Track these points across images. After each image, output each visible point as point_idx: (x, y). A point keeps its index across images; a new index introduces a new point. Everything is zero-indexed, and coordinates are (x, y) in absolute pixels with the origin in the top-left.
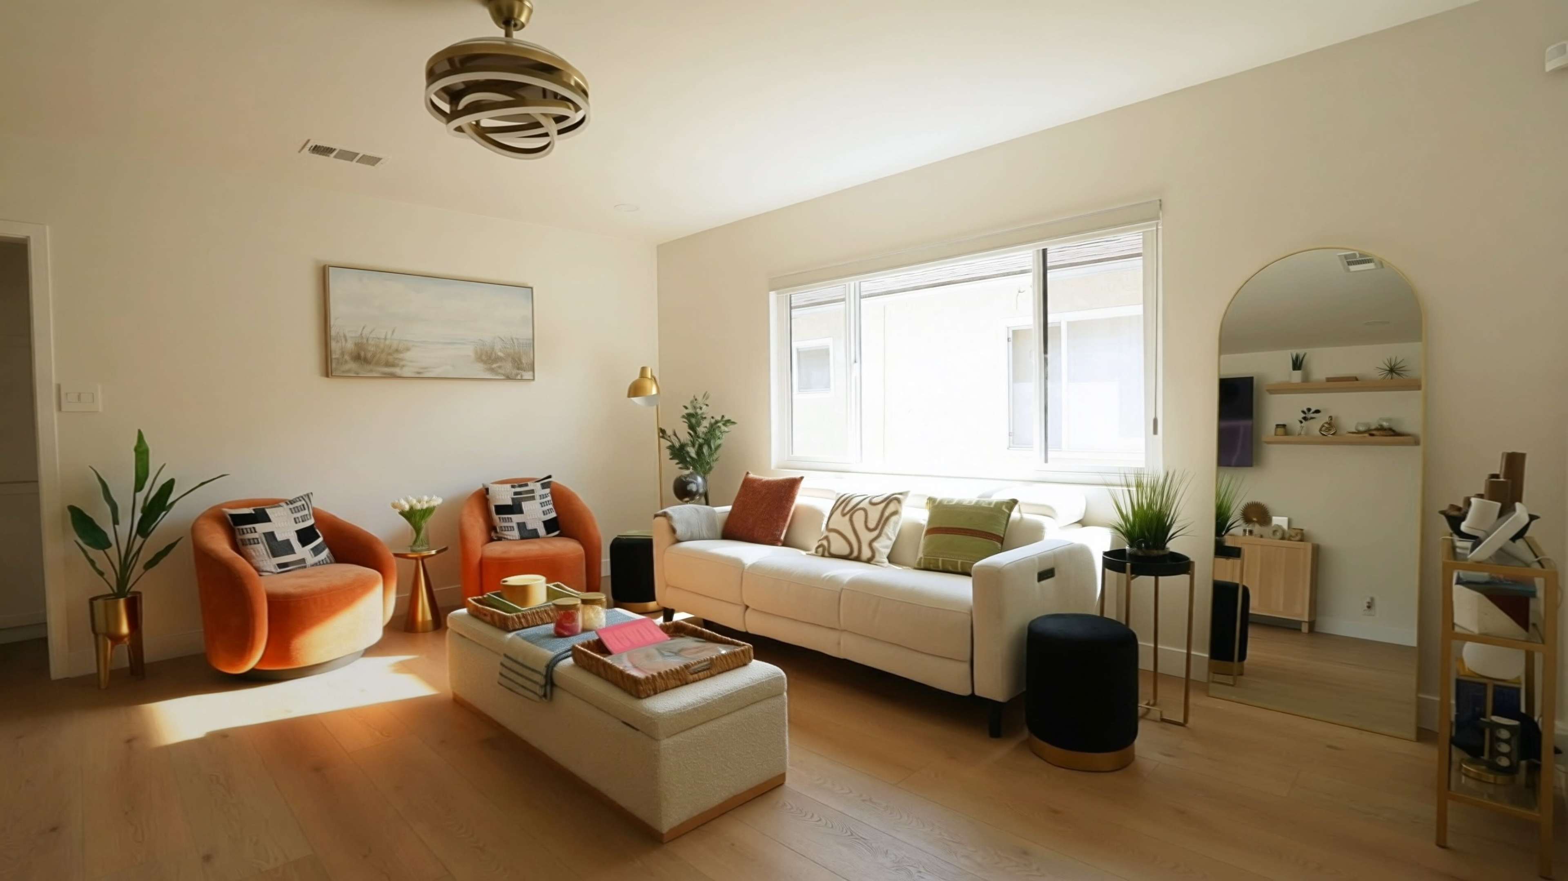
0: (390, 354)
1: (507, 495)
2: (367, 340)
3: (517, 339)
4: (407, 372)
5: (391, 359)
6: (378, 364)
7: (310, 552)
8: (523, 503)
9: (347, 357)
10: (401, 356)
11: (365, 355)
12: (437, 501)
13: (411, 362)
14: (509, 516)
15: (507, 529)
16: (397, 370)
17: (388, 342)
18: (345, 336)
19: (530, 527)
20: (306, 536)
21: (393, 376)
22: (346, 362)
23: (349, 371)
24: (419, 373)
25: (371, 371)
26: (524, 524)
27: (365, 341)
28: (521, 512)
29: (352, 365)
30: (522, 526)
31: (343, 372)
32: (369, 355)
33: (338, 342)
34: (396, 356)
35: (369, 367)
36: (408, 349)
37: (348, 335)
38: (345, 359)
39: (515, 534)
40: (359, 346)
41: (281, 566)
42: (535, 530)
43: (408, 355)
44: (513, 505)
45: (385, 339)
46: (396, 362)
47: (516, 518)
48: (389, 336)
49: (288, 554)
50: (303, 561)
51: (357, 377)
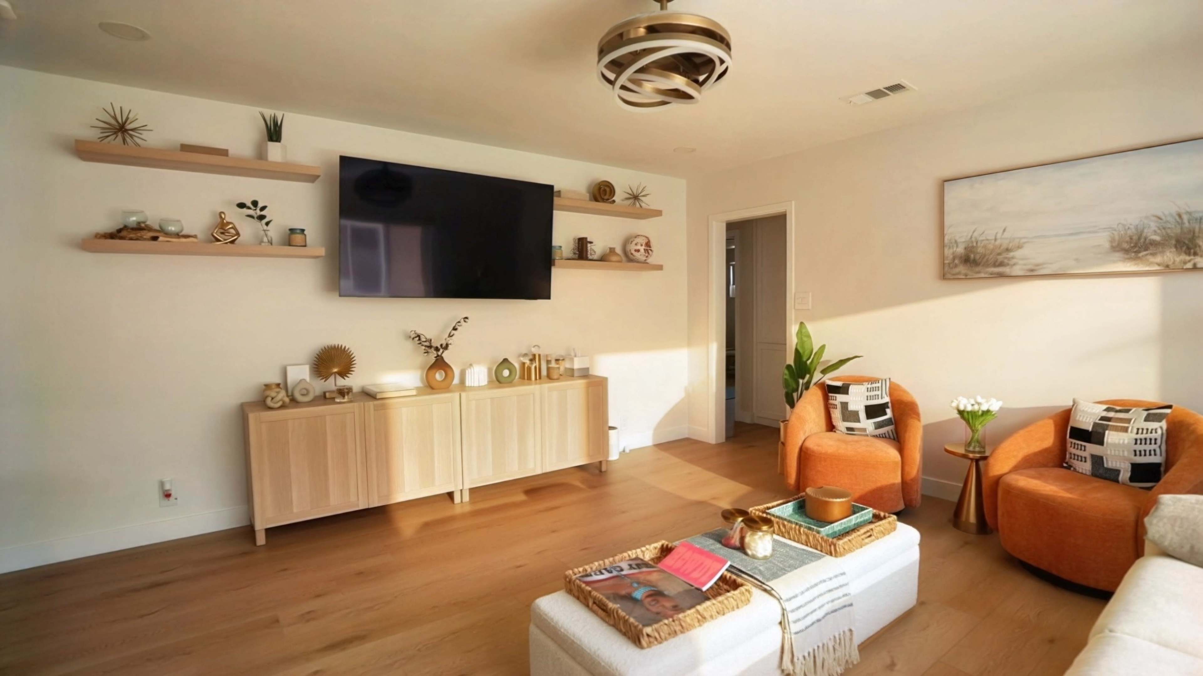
0: (999, 254)
1: (1091, 418)
2: (977, 243)
3: (1189, 213)
4: (1017, 271)
5: (1000, 258)
6: (987, 265)
7: (872, 425)
8: (1107, 432)
9: (957, 261)
10: (1011, 254)
11: (974, 257)
12: (994, 406)
13: (1022, 259)
14: (1083, 443)
15: (1076, 457)
16: (1006, 270)
17: (998, 242)
18: (956, 242)
19: (1109, 464)
20: (873, 411)
21: (1001, 276)
22: (956, 266)
23: (959, 273)
24: (1032, 270)
25: (979, 272)
26: (1101, 458)
27: (975, 244)
28: (1101, 442)
29: (962, 269)
30: (1097, 461)
31: (954, 275)
32: (978, 257)
33: (950, 248)
34: (1005, 255)
35: (977, 269)
36: (1020, 247)
37: (959, 240)
38: (956, 263)
39: (1086, 467)
40: (970, 249)
41: (849, 429)
42: (1117, 472)
43: (1018, 254)
44: (1091, 432)
45: (996, 240)
46: (1006, 261)
47: (1092, 449)
48: (999, 236)
49: (855, 422)
50: (864, 430)
51: (966, 278)
